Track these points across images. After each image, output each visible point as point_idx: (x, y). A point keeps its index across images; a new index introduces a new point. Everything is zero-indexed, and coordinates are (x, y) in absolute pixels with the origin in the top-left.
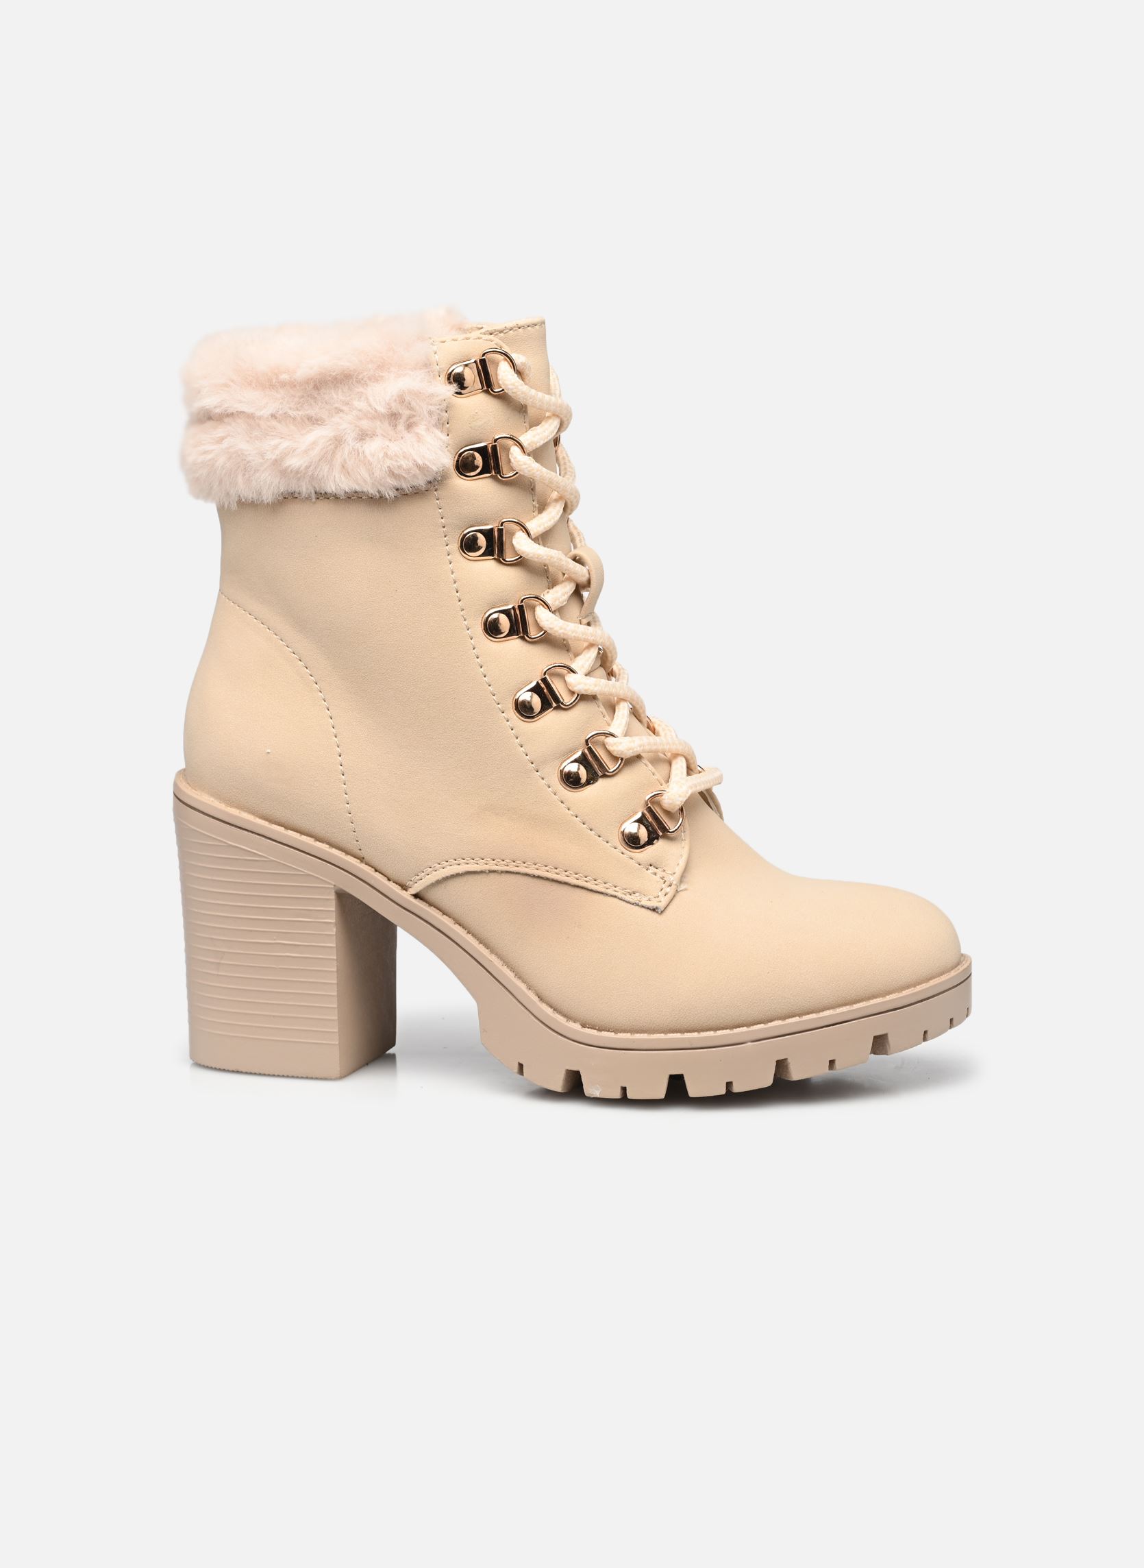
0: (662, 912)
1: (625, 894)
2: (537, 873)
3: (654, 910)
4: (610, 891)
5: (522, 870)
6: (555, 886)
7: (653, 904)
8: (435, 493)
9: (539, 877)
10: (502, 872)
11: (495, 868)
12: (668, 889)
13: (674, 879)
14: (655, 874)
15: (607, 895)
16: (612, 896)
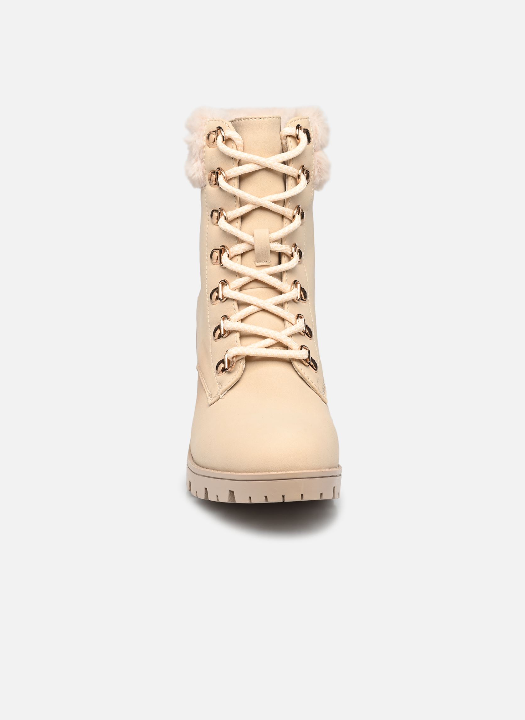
0: (210, 406)
4: (206, 391)
8: (205, 190)
9: (200, 377)
12: (216, 396)
13: (220, 392)
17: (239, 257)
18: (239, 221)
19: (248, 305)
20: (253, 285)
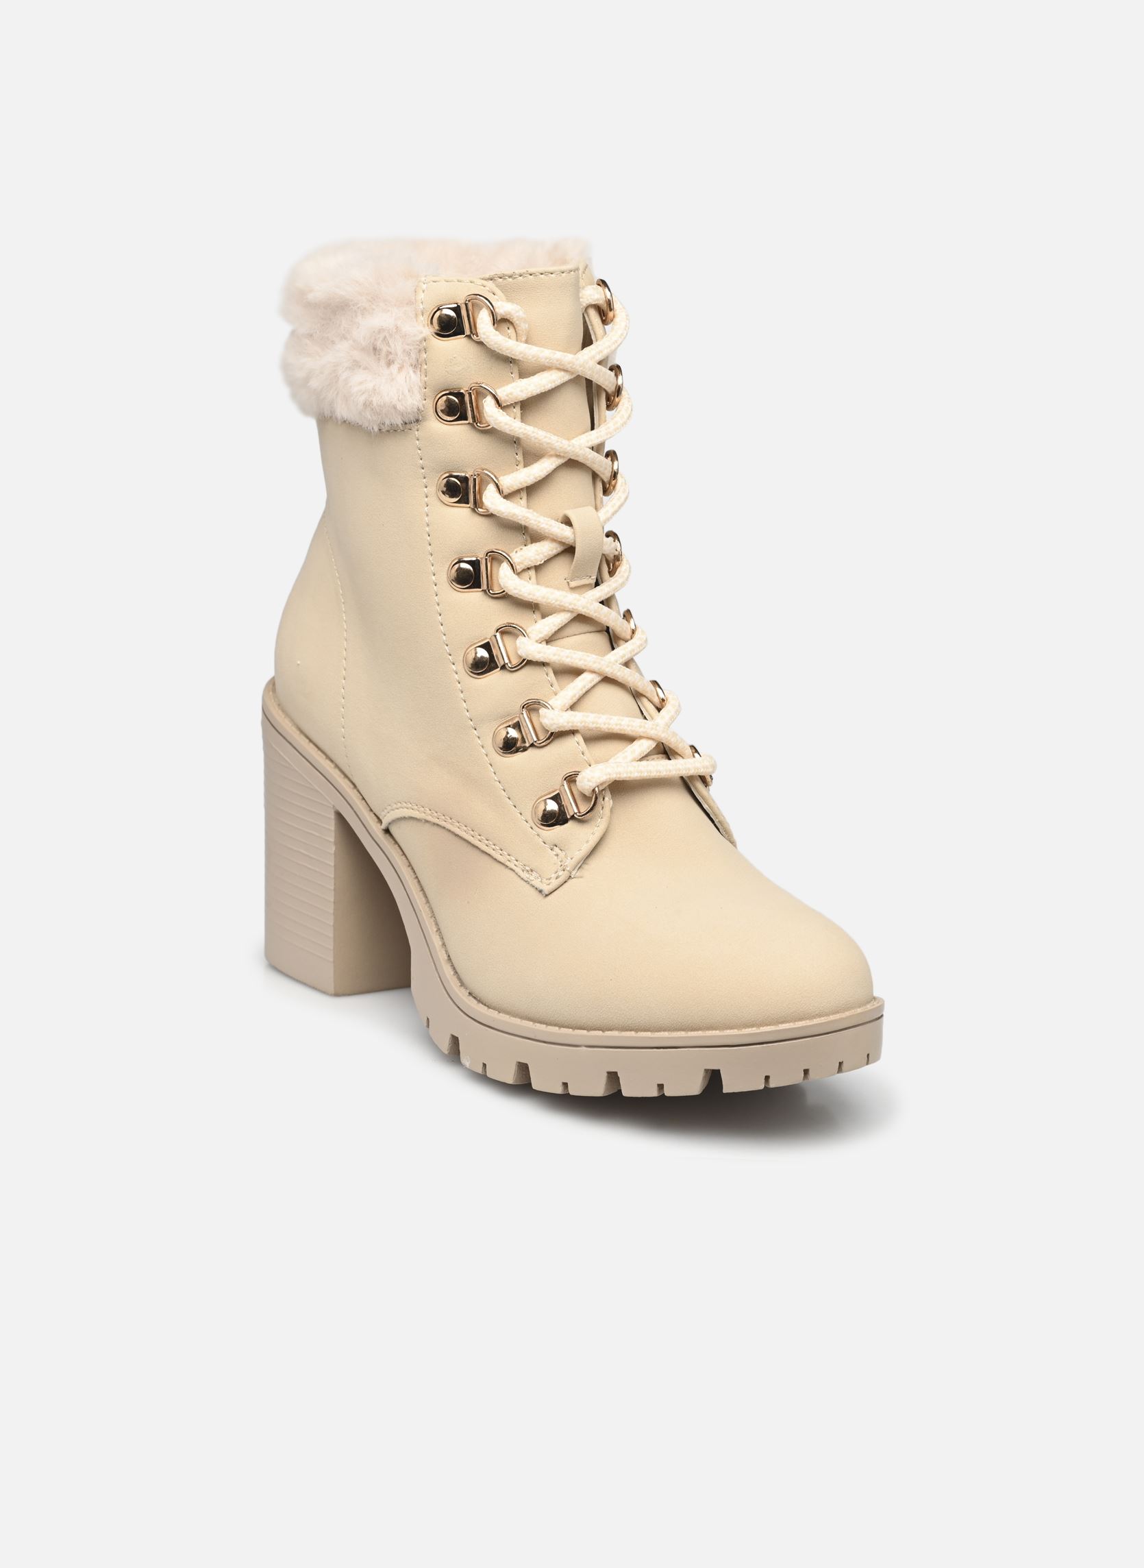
0: (547, 895)
1: (523, 871)
2: (457, 831)
3: (541, 891)
4: (511, 865)
5: (449, 826)
6: (470, 849)
7: (540, 886)
8: (416, 433)
9: (457, 835)
10: (434, 824)
11: (429, 818)
12: (561, 873)
13: (570, 863)
14: (557, 855)
15: (507, 867)
16: (511, 869)
17: (532, 573)
18: (524, 495)
19: (576, 672)
20: (577, 627)
